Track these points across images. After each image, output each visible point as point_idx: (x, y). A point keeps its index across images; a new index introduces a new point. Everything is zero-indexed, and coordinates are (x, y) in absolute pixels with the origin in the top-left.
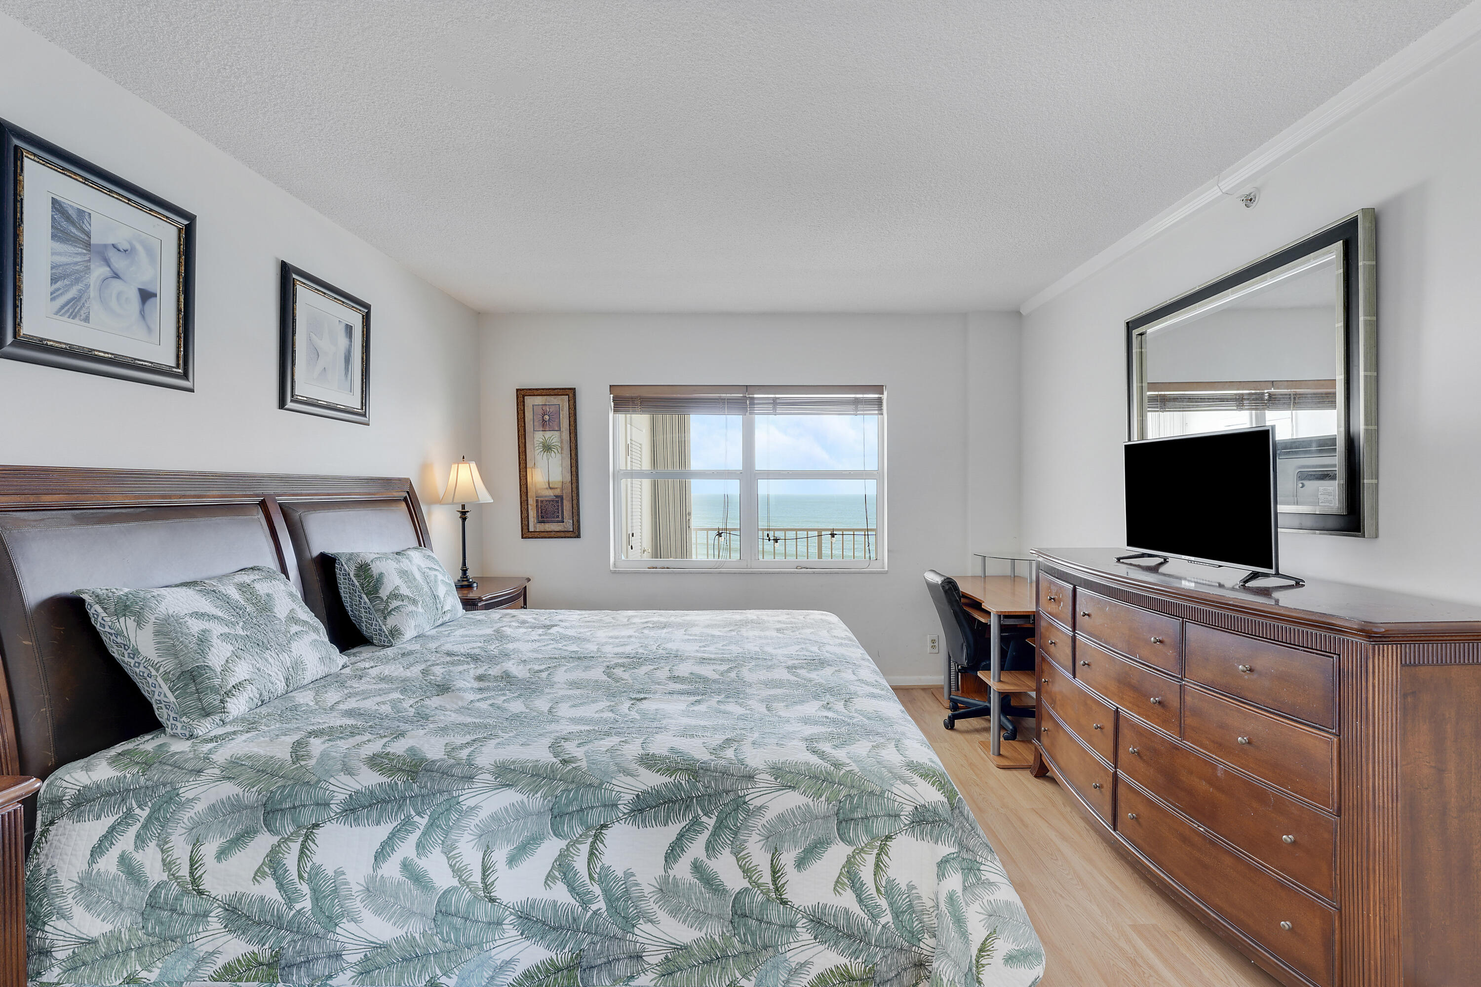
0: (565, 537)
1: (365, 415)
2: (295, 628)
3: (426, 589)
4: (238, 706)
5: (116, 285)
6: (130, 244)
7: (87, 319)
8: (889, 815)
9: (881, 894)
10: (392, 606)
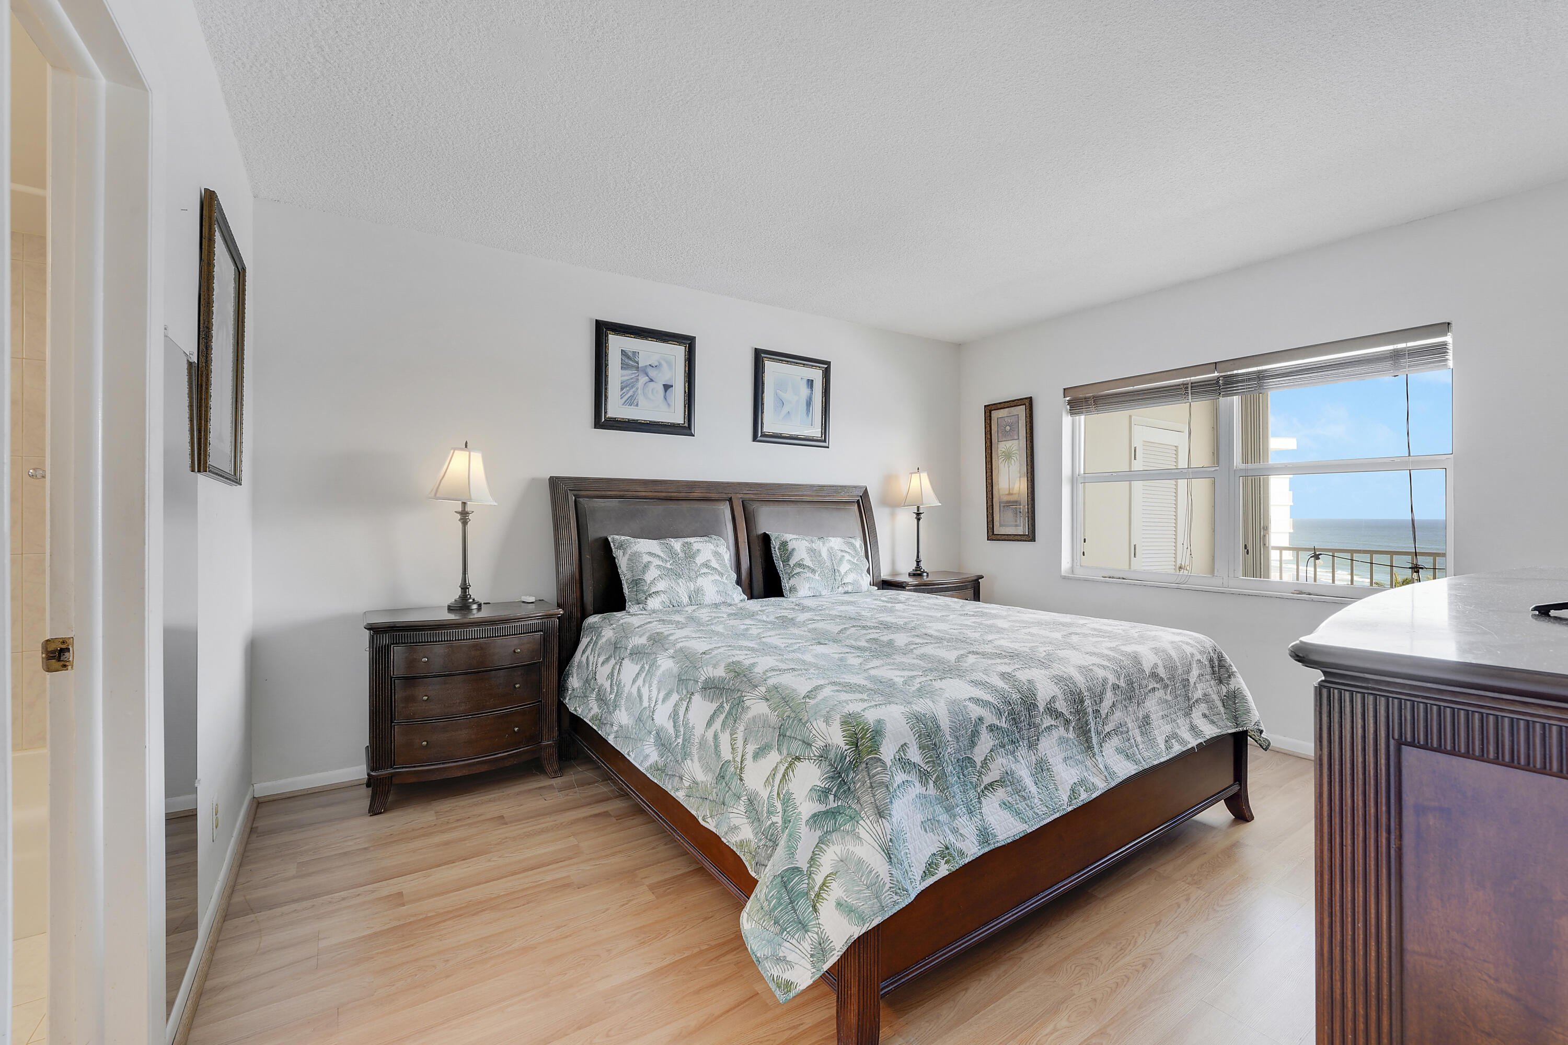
0: (1021, 541)
1: (825, 441)
2: (705, 570)
3: (828, 563)
4: (654, 603)
5: (652, 384)
6: (659, 362)
7: (637, 405)
8: (804, 742)
9: (780, 799)
10: (795, 572)
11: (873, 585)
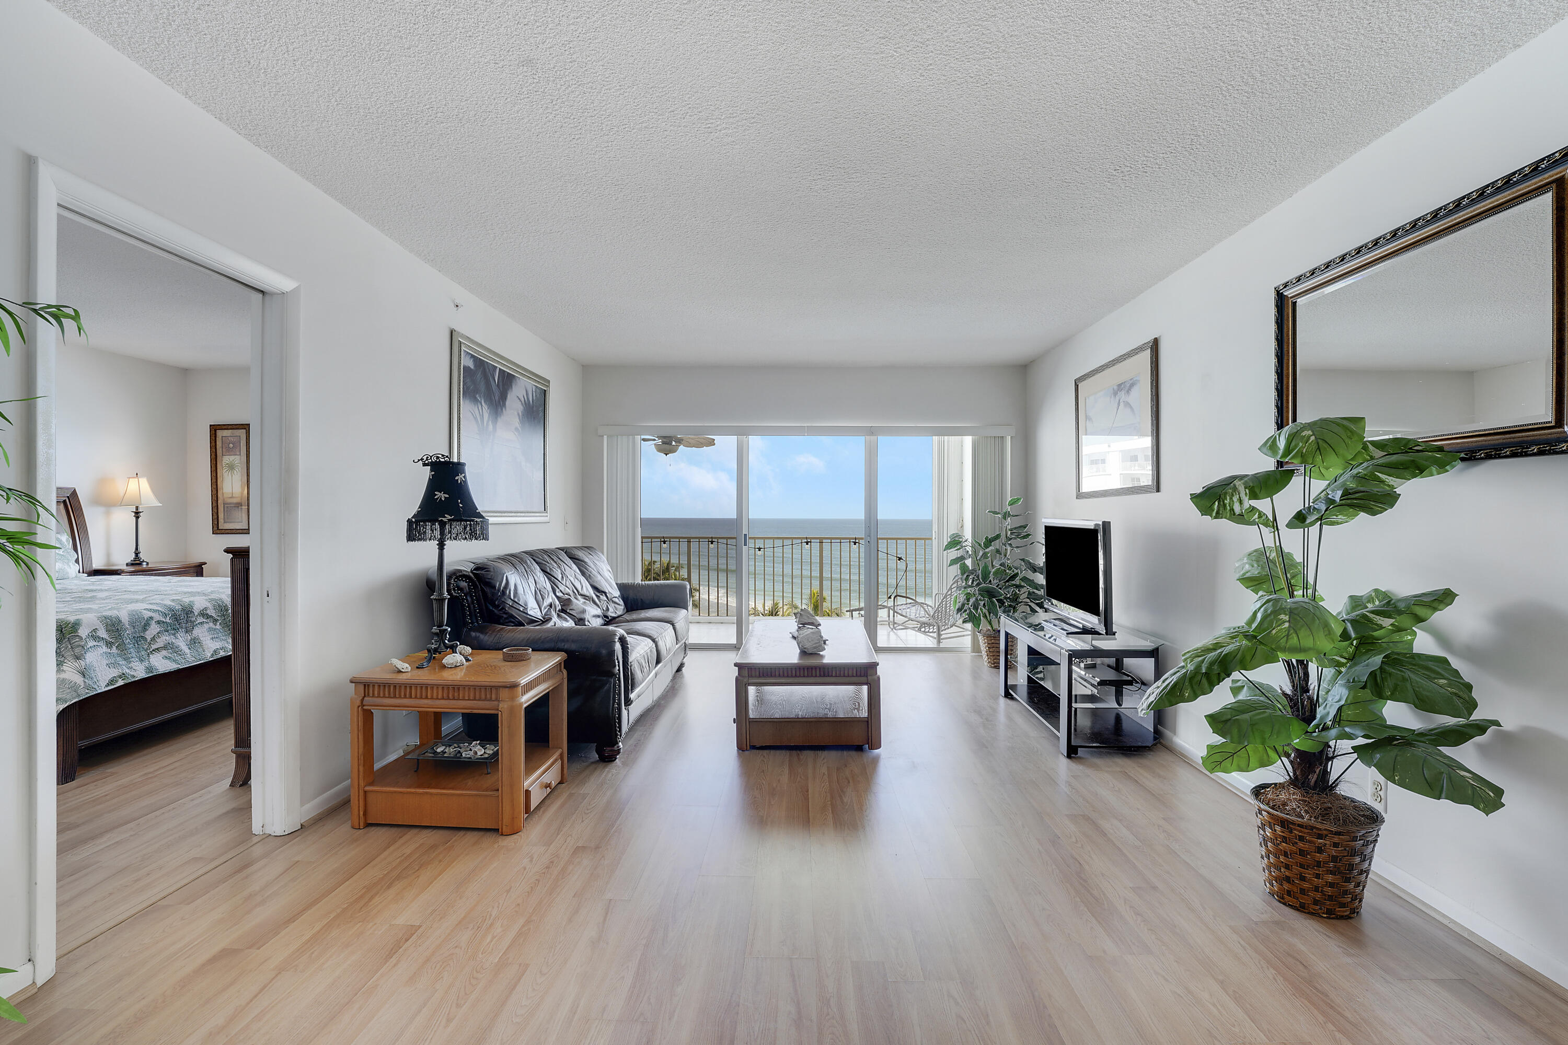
11: (83, 573)
